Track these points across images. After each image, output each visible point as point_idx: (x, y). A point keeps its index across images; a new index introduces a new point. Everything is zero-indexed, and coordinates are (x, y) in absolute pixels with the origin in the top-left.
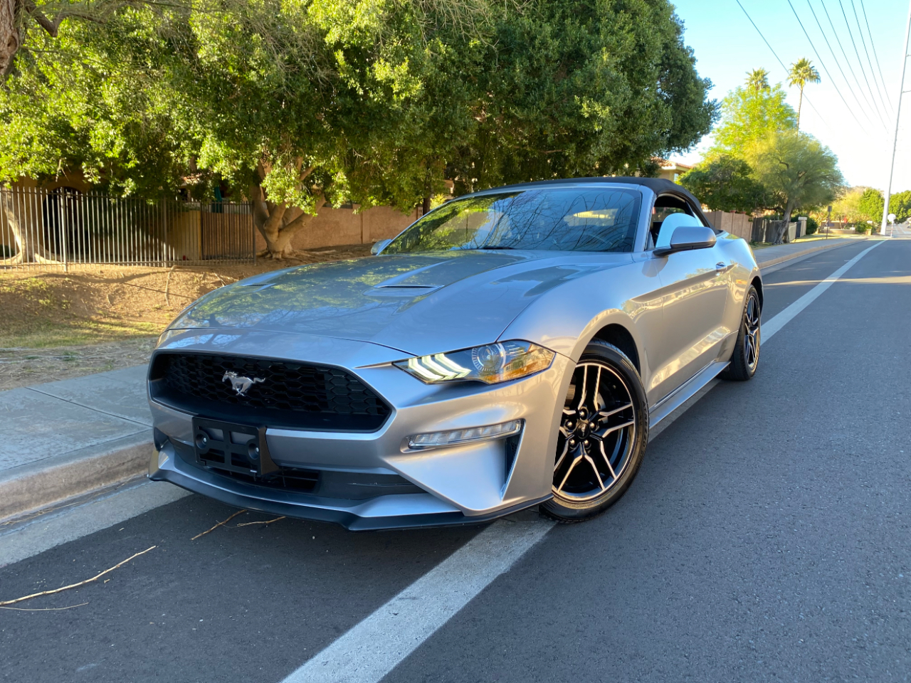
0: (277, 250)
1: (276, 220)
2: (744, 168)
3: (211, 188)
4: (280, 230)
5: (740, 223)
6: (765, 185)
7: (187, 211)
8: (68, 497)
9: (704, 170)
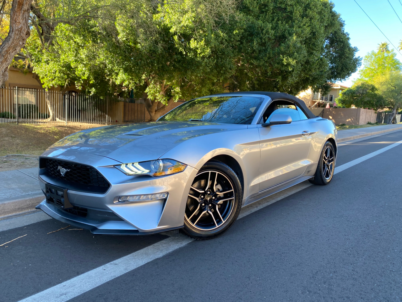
0: (154, 120)
1: (154, 107)
2: (373, 88)
3: (127, 93)
4: (156, 111)
5: (370, 114)
6: (384, 96)
7: (119, 102)
8: (14, 214)
9: (353, 89)
